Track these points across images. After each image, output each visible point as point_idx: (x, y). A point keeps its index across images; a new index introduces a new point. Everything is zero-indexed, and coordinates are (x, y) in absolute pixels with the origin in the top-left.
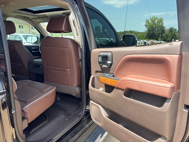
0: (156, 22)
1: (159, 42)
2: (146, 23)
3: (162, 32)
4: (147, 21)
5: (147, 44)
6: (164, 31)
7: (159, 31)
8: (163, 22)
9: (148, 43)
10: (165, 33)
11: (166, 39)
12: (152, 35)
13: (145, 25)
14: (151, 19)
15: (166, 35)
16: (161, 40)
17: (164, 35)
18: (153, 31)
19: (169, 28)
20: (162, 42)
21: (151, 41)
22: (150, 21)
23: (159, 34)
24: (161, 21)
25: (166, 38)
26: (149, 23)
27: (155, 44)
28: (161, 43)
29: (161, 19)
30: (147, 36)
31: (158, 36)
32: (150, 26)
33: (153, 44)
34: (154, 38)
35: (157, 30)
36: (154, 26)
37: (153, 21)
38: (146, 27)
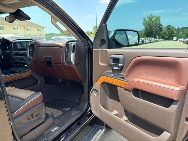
0: (153, 20)
1: (157, 40)
2: (144, 21)
3: (159, 29)
4: (144, 20)
5: (144, 42)
6: (162, 29)
7: (157, 28)
8: (160, 20)
9: (146, 41)
10: (162, 31)
11: (164, 37)
12: (149, 33)
13: (143, 24)
14: (148, 17)
15: (164, 33)
16: (159, 38)
17: (162, 33)
18: (151, 29)
19: (167, 26)
20: (160, 40)
21: (149, 39)
22: (147, 19)
23: (157, 32)
24: (158, 19)
25: (164, 35)
26: (146, 22)
27: (153, 42)
28: (158, 41)
29: (158, 17)
30: (145, 35)
31: (156, 34)
32: (147, 24)
33: (150, 42)
34: (152, 36)
35: (155, 28)
36: (152, 24)
37: (150, 19)
38: (143, 25)
